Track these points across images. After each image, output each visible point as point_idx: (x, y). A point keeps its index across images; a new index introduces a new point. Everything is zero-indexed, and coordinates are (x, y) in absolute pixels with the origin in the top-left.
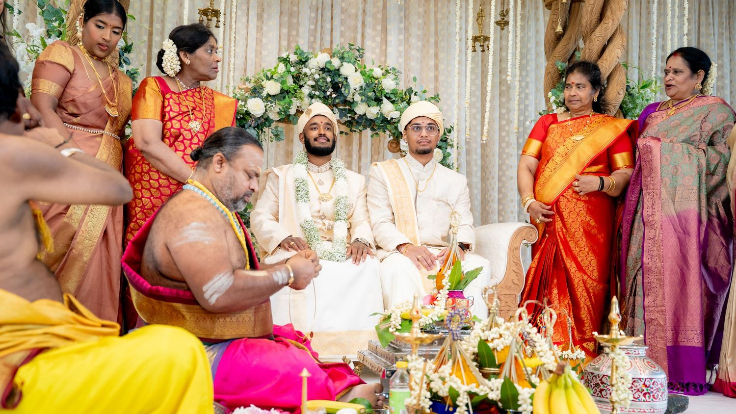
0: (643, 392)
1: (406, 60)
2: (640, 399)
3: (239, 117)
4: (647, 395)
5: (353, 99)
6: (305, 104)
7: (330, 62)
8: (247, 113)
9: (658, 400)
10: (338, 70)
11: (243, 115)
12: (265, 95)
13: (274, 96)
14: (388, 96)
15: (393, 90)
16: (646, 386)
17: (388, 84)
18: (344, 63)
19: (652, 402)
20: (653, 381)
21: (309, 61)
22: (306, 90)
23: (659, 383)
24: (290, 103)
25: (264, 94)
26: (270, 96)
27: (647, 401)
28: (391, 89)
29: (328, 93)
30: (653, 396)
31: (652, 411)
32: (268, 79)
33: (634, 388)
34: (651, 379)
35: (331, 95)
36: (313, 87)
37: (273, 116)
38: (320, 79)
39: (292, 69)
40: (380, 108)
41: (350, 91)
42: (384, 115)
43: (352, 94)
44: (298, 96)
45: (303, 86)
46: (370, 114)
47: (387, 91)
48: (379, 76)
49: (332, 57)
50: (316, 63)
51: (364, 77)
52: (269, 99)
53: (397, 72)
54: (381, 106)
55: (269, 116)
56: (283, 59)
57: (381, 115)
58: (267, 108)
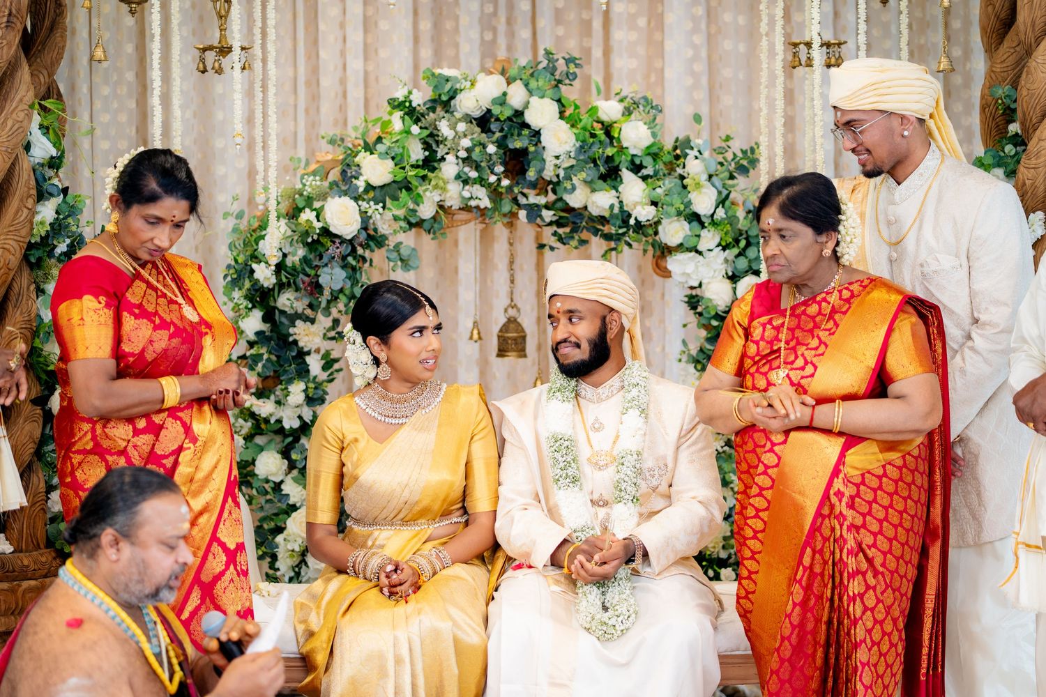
1: (710, 38)
3: (310, 240)
5: (558, 176)
6: (451, 197)
7: (502, 100)
8: (326, 232)
10: (519, 114)
11: (318, 234)
12: (361, 189)
13: (383, 187)
14: (638, 162)
15: (648, 148)
17: (635, 135)
18: (535, 101)
21: (458, 97)
22: (450, 168)
24: (418, 200)
25: (361, 184)
26: (374, 188)
28: (643, 148)
29: (493, 179)
32: (369, 148)
35: (499, 181)
36: (464, 160)
37: (385, 227)
38: (475, 146)
39: (415, 129)
40: (617, 195)
41: (547, 163)
42: (625, 208)
43: (552, 168)
44: (433, 183)
45: (443, 159)
46: (597, 206)
47: (633, 151)
48: (614, 120)
49: (509, 84)
50: (471, 102)
51: (575, 131)
52: (371, 194)
53: (652, 107)
54: (620, 189)
55: (376, 230)
56: (396, 103)
57: (621, 207)
58: (369, 214)
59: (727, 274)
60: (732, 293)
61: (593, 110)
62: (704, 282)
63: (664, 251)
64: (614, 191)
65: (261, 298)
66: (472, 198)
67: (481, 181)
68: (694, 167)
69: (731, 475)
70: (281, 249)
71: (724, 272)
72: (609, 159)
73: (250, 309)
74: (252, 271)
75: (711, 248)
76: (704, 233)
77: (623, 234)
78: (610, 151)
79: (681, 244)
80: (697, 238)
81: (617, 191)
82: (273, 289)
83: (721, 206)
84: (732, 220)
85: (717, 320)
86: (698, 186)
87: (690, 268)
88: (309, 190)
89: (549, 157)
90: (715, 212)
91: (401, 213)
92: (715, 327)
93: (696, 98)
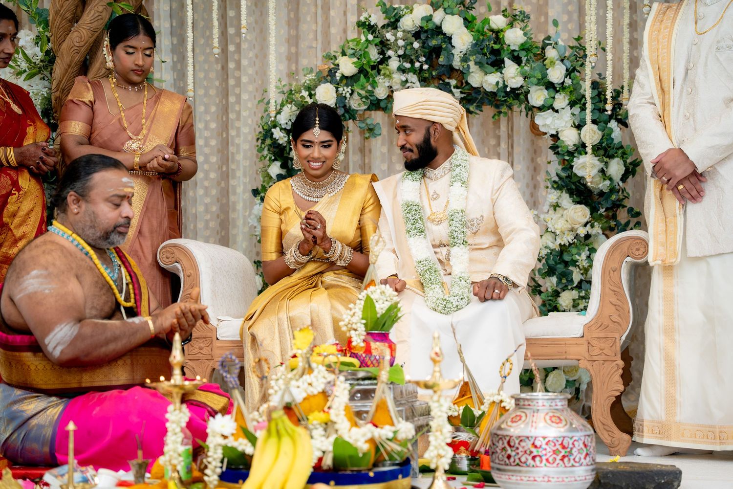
0: (532, 455)
2: (528, 463)
4: (537, 459)
6: (396, 83)
7: (429, 19)
9: (555, 465)
10: (440, 27)
12: (338, 78)
13: (352, 77)
14: (516, 54)
15: (522, 44)
16: (536, 447)
17: (514, 37)
18: (449, 17)
19: (545, 469)
20: (547, 440)
21: (401, 20)
22: (394, 64)
23: (557, 444)
24: (374, 85)
25: (338, 76)
26: (347, 78)
27: (537, 466)
28: (519, 44)
29: (417, 65)
30: (547, 460)
31: (546, 479)
32: (344, 54)
33: (521, 449)
34: (544, 438)
35: (421, 66)
36: (402, 57)
37: (356, 105)
38: (407, 45)
39: (370, 37)
40: (502, 76)
41: (455, 56)
42: (506, 83)
43: (459, 60)
44: (382, 72)
45: (390, 57)
46: (490, 84)
47: (512, 48)
48: (501, 28)
49: (435, 10)
50: (410, 21)
51: (473, 33)
52: (344, 81)
53: (524, 17)
54: (503, 72)
55: (350, 106)
56: (361, 23)
57: (504, 84)
58: (344, 95)
59: (574, 124)
60: (577, 136)
61: (486, 21)
62: (559, 130)
63: (531, 110)
64: (499, 73)
65: (280, 153)
66: (407, 81)
67: (413, 70)
68: (551, 53)
69: (576, 256)
70: (290, 120)
71: (571, 122)
72: (496, 53)
73: (274, 161)
74: (272, 134)
75: (563, 107)
76: (557, 96)
77: (505, 101)
78: (496, 47)
79: (543, 105)
80: (553, 99)
81: (501, 73)
82: (286, 147)
83: (568, 77)
84: (576, 87)
85: (568, 155)
86: (552, 63)
87: (549, 121)
88: (308, 82)
89: (455, 52)
90: (564, 82)
91: (363, 93)
92: (567, 160)
93: (570, 28)
